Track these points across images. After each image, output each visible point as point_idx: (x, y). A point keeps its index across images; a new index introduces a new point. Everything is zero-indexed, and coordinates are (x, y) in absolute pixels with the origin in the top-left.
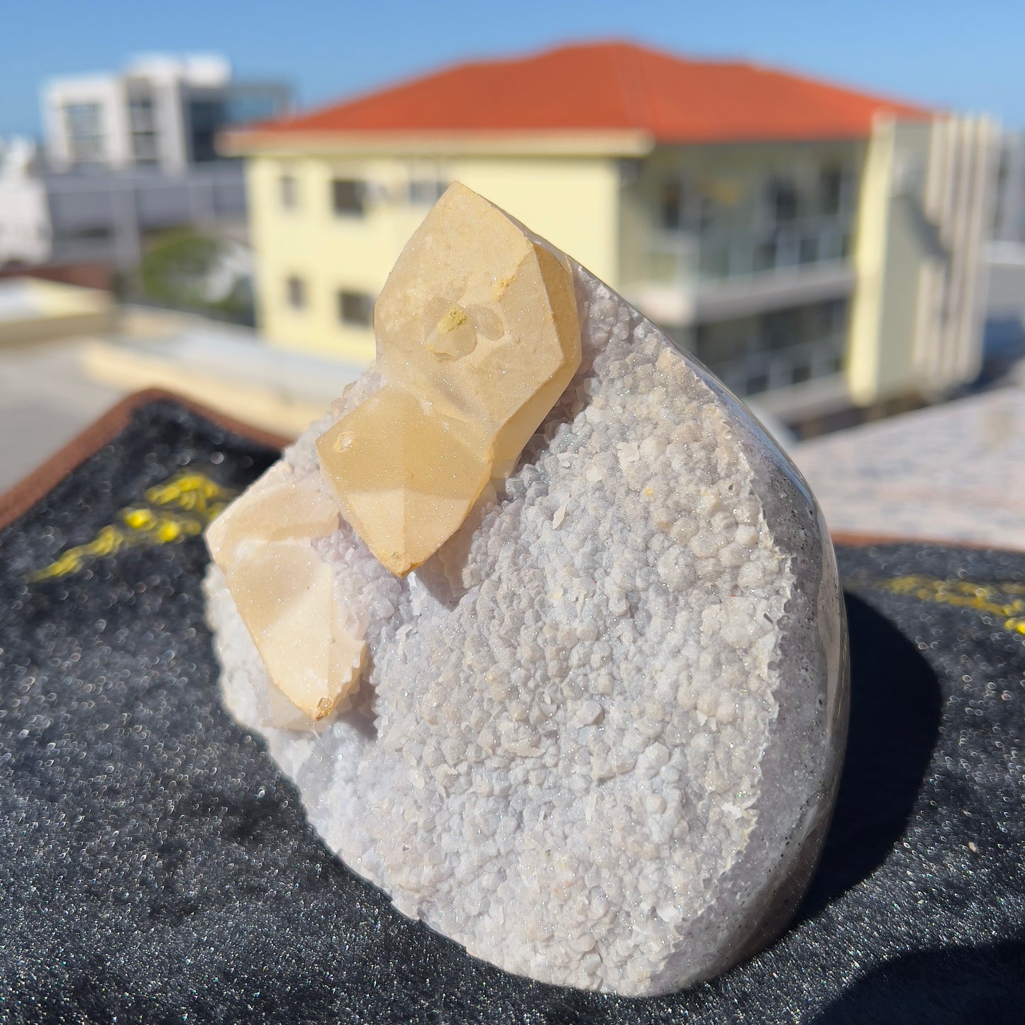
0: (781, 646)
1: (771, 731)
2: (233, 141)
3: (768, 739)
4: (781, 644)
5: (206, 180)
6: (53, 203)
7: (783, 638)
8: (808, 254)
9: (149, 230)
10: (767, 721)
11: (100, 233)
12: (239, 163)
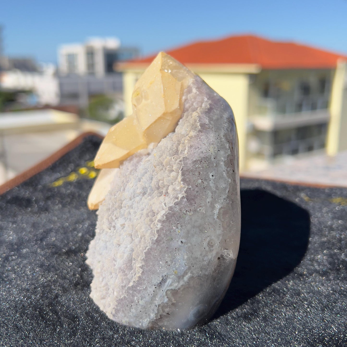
0: (166, 216)
1: (152, 243)
2: (120, 66)
3: (150, 245)
4: (167, 215)
5: (111, 79)
6: (61, 86)
7: (169, 213)
8: (314, 107)
9: (92, 95)
10: (152, 239)
11: (75, 96)
12: (121, 74)
